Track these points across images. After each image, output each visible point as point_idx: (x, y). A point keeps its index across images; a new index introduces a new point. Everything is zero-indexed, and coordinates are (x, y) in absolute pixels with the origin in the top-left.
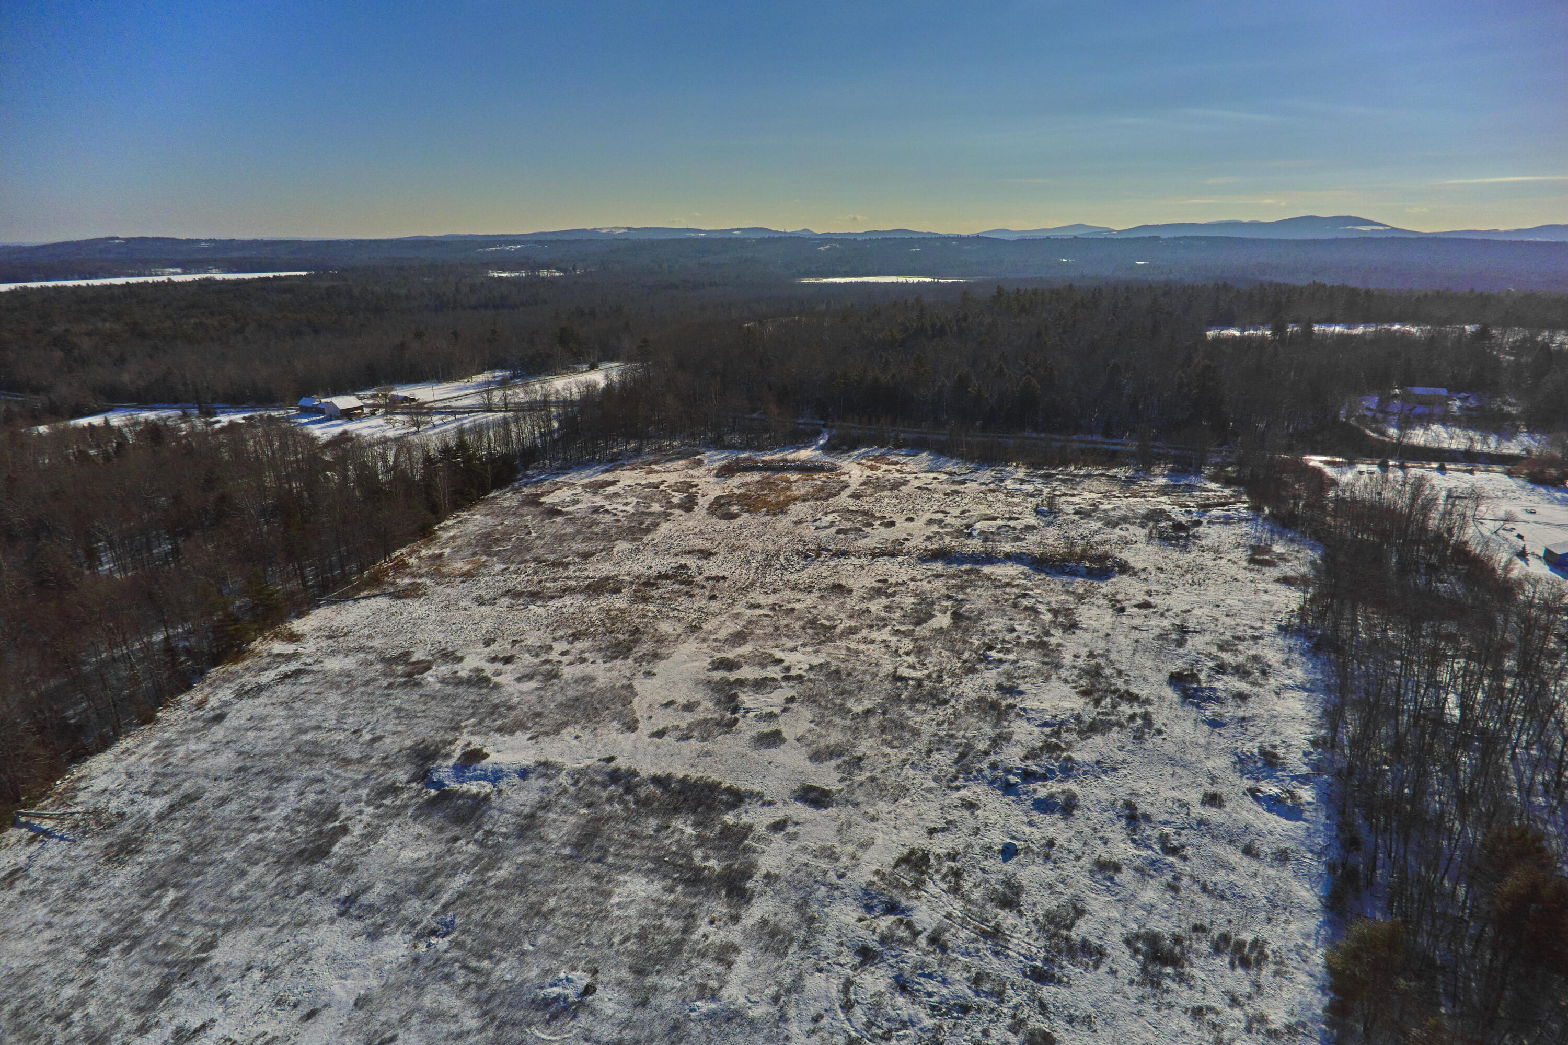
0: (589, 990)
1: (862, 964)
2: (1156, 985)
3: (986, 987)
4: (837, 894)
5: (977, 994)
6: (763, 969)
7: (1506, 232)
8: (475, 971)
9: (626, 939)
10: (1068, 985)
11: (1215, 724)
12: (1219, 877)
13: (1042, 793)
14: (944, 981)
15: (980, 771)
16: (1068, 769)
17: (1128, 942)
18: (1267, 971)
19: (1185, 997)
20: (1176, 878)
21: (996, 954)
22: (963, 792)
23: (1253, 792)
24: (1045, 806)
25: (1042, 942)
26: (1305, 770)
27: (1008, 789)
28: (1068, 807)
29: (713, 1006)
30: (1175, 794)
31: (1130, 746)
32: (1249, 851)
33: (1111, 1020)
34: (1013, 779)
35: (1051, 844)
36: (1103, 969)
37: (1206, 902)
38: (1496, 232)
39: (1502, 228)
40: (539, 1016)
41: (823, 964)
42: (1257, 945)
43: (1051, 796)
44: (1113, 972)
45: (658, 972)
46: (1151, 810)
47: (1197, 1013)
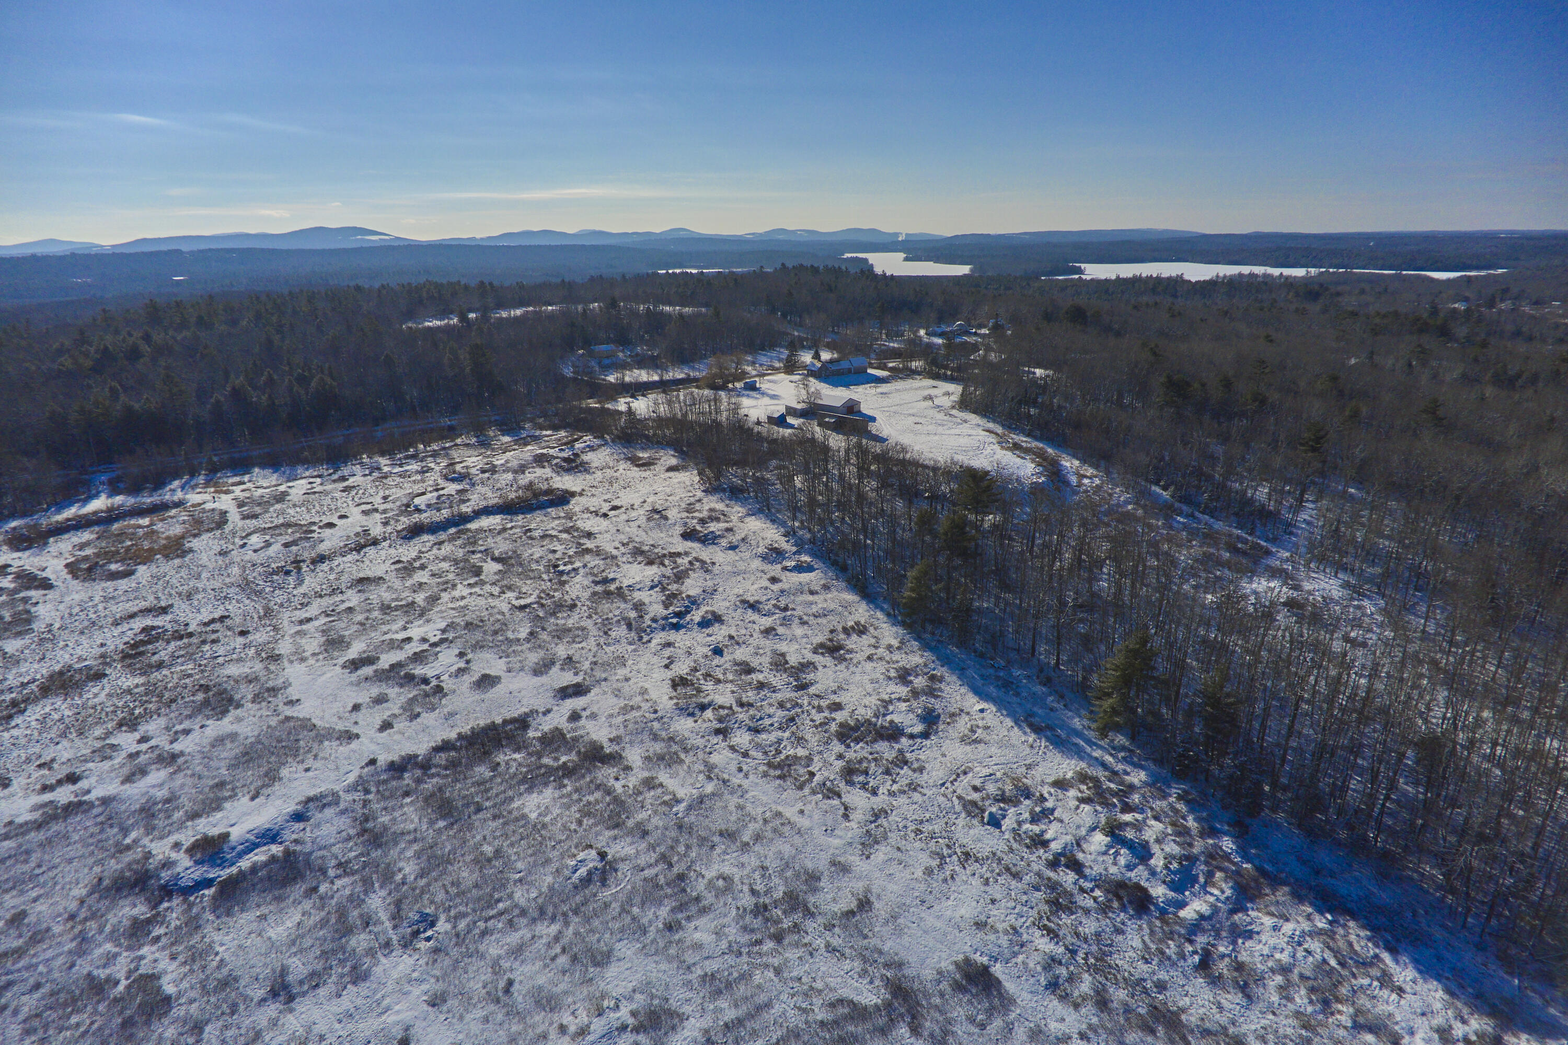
0: (602, 855)
1: (725, 736)
2: (845, 660)
3: (789, 705)
4: (665, 720)
5: (788, 710)
6: (682, 774)
7: (482, 239)
8: (501, 914)
9: (580, 823)
10: (816, 682)
11: (733, 548)
12: (814, 609)
13: (697, 619)
14: (770, 716)
15: (649, 626)
16: (694, 602)
17: (814, 653)
18: (871, 629)
19: (860, 656)
20: (801, 619)
21: (774, 692)
22: (654, 642)
23: (785, 569)
24: (705, 624)
25: (785, 676)
26: (794, 549)
27: (676, 627)
28: (717, 619)
29: (684, 804)
30: (756, 586)
31: (708, 577)
32: (812, 593)
33: (847, 682)
34: (675, 621)
35: (731, 637)
36: (820, 668)
37: (823, 621)
38: (473, 239)
39: (478, 236)
40: (592, 888)
41: (708, 750)
42: (857, 623)
43: (703, 617)
44: (825, 667)
45: (628, 818)
46: (756, 598)
47: (870, 658)
